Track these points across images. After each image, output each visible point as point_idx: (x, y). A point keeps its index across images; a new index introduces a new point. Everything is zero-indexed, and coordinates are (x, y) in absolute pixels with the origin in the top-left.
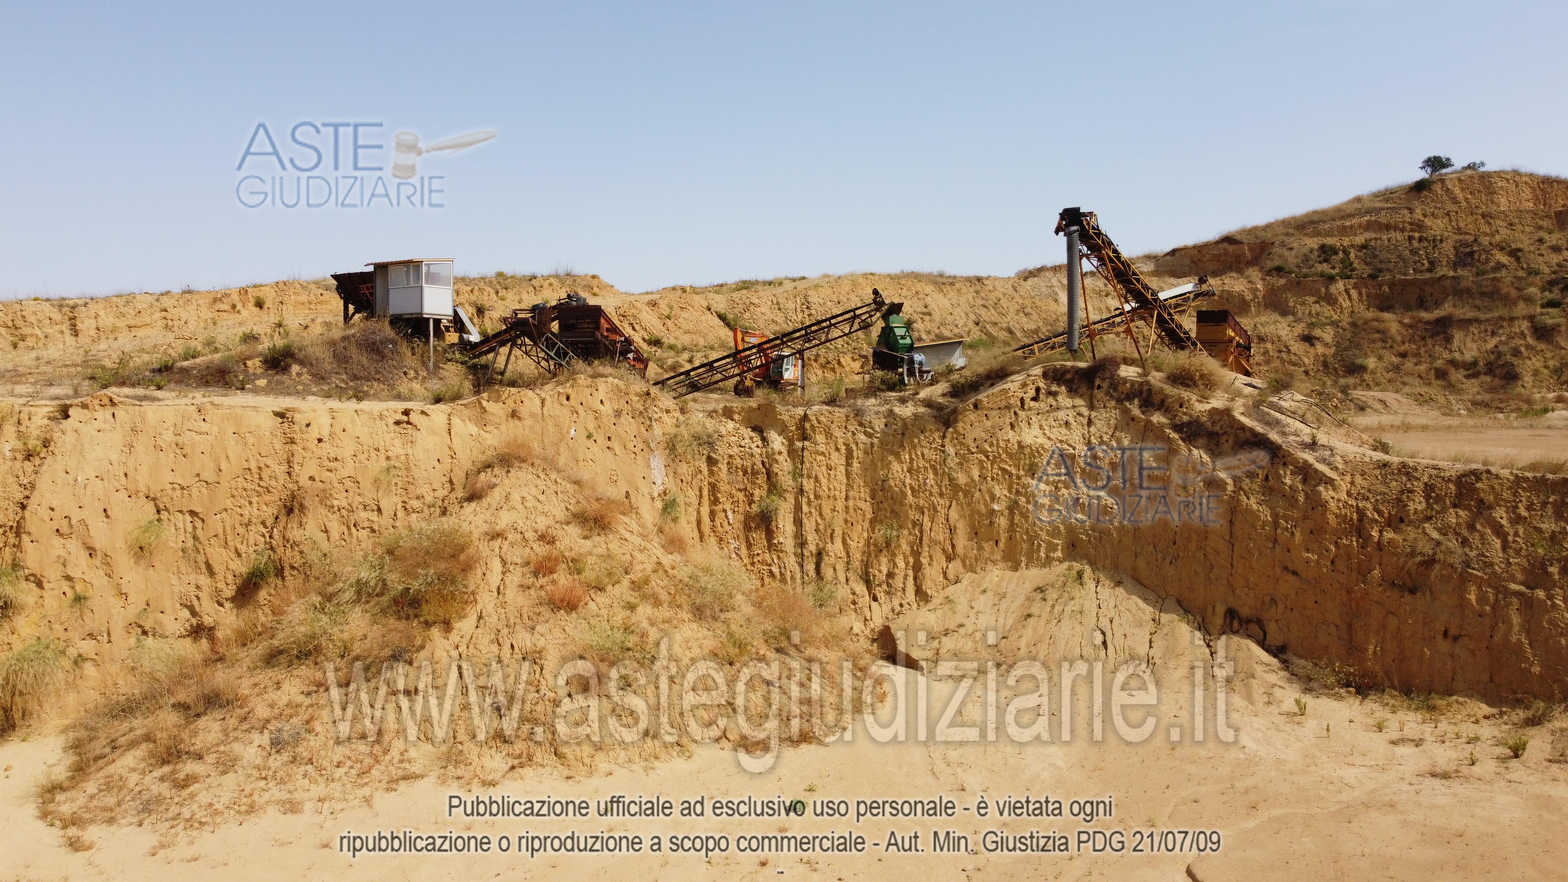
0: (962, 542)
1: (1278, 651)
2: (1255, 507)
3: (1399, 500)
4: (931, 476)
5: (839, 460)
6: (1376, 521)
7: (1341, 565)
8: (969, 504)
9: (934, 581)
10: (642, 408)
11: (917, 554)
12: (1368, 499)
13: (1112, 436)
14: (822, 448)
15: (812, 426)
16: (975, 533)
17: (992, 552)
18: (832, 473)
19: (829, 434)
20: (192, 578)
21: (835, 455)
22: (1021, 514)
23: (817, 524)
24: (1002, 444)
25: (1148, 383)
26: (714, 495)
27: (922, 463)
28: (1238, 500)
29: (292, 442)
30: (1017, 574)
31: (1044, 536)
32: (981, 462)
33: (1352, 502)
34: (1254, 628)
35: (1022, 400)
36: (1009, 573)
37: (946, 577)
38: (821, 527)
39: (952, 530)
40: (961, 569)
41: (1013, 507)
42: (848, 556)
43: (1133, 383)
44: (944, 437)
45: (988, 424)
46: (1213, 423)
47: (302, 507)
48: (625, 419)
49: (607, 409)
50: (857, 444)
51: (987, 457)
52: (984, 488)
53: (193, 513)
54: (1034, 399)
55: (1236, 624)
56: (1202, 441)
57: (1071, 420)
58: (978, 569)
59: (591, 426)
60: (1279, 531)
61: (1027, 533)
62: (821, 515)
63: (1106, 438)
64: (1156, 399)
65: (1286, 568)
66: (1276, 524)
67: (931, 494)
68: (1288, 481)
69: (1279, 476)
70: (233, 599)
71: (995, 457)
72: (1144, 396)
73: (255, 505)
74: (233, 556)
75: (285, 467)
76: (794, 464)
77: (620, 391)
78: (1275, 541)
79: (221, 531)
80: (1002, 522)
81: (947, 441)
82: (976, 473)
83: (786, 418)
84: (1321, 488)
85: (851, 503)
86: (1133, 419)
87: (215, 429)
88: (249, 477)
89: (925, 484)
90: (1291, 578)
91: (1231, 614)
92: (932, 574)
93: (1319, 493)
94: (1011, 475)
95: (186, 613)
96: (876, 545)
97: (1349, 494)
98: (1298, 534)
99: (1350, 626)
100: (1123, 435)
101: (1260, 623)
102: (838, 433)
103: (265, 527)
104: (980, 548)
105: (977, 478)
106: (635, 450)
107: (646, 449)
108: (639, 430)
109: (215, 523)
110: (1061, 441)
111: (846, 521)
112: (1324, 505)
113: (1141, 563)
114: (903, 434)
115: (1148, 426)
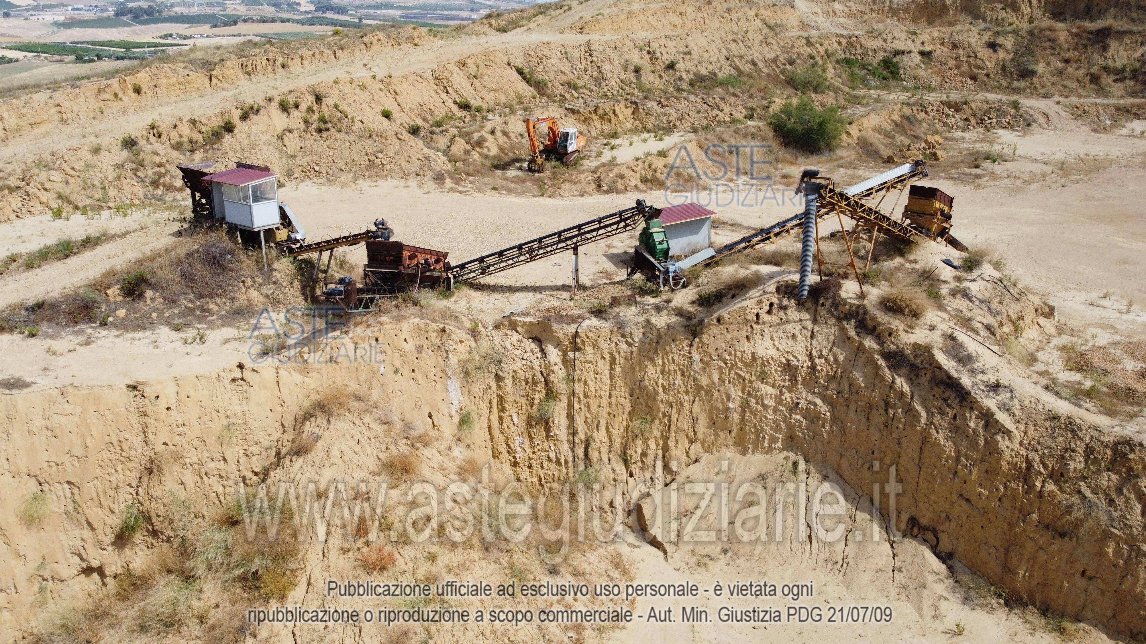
0: (702, 428)
1: (945, 557)
2: (942, 441)
3: (1063, 458)
4: (679, 377)
5: (604, 366)
6: (1041, 473)
7: (1007, 504)
8: (709, 401)
9: (678, 460)
10: (439, 343)
11: (666, 439)
12: (1036, 450)
13: (830, 350)
14: (590, 358)
15: (583, 342)
16: (713, 423)
17: (726, 439)
18: (598, 376)
19: (596, 346)
20: (77, 532)
21: (601, 362)
22: (751, 412)
23: (586, 418)
24: (739, 354)
25: (864, 306)
26: (502, 404)
27: (672, 367)
28: (929, 433)
29: (145, 414)
30: (745, 458)
31: (768, 430)
32: (720, 368)
33: (1023, 452)
34: (930, 535)
35: (757, 315)
36: (738, 456)
37: (688, 456)
38: (589, 420)
39: (695, 420)
40: (700, 449)
41: (745, 405)
42: (611, 441)
43: (851, 305)
44: (691, 345)
45: (729, 336)
46: (916, 356)
47: (160, 470)
48: (427, 353)
49: (410, 347)
50: (619, 353)
51: (726, 364)
52: (722, 389)
53: (69, 482)
54: (769, 312)
55: (915, 531)
56: (904, 371)
57: (797, 333)
58: (714, 452)
59: (397, 363)
60: (959, 467)
61: (755, 427)
62: (589, 410)
63: (824, 353)
64: (870, 324)
65: (961, 495)
66: (958, 460)
67: (679, 392)
68: (972, 425)
69: (965, 419)
70: (113, 544)
71: (732, 365)
72: (860, 317)
73: (120, 471)
74: (108, 513)
75: (141, 437)
76: (568, 371)
77: (420, 330)
78: (955, 474)
79: (94, 496)
80: (736, 417)
81: (693, 349)
82: (716, 376)
83: (560, 335)
84: (999, 438)
85: (613, 400)
86: (849, 338)
87: (78, 409)
88: (112, 449)
89: (674, 384)
90: (964, 504)
91: (913, 521)
92: (677, 452)
93: (997, 442)
94: (744, 379)
95: (77, 559)
96: (633, 432)
97: (1021, 444)
98: (975, 473)
99: (1007, 550)
100: (839, 351)
101: (935, 532)
102: (604, 345)
103: (131, 487)
104: (717, 435)
105: (716, 381)
106: (435, 378)
107: (444, 377)
108: (438, 362)
109: (90, 488)
110: (787, 352)
111: (609, 414)
112: (1000, 453)
113: (844, 463)
114: (658, 342)
115: (861, 348)
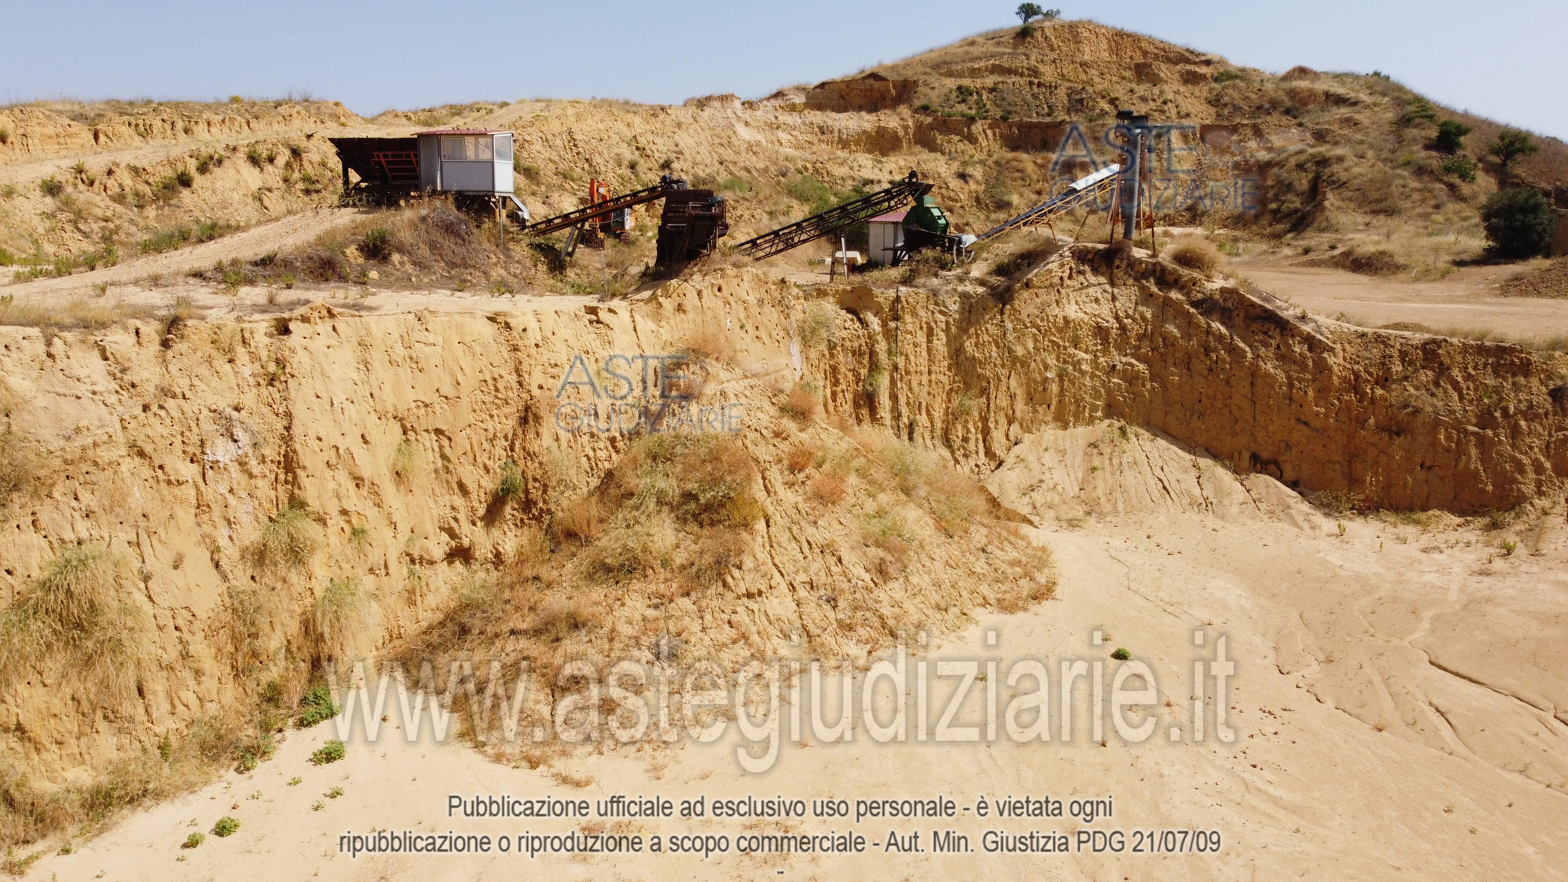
0: (1020, 407)
1: (1294, 485)
2: (1272, 371)
3: (1384, 364)
4: (994, 349)
5: (921, 338)
6: (1368, 381)
7: (1343, 417)
8: (1026, 374)
9: (1000, 443)
10: (779, 297)
11: (985, 420)
12: (1358, 363)
13: (1135, 310)
14: (910, 327)
15: (903, 307)
16: (1030, 399)
17: (1045, 415)
18: (918, 349)
19: (914, 314)
20: (446, 499)
21: (919, 333)
22: (1070, 381)
23: (908, 397)
24: (1051, 319)
25: (1160, 263)
26: (835, 377)
27: (986, 338)
28: (1258, 365)
29: (516, 349)
30: (1068, 432)
31: (1088, 399)
32: (1034, 335)
33: (1348, 366)
34: (1272, 467)
35: (1061, 278)
36: (1060, 432)
37: (1008, 439)
38: (911, 401)
39: (1012, 397)
40: (1019, 430)
41: (1062, 374)
42: (932, 426)
43: (1147, 263)
44: (1002, 313)
45: (1038, 301)
46: (1225, 300)
47: (537, 418)
48: (767, 308)
49: (752, 299)
50: (936, 323)
51: (1040, 331)
52: (1038, 359)
53: (438, 432)
54: (1070, 277)
55: (1259, 466)
56: (1216, 315)
57: (1100, 296)
58: (1034, 430)
59: (742, 316)
60: (1294, 391)
61: (1074, 397)
62: (910, 389)
63: (1130, 312)
64: (1170, 278)
65: (1298, 420)
66: (1291, 385)
67: (995, 365)
68: (1297, 349)
69: (1289, 346)
70: (482, 519)
71: (1046, 331)
72: (1158, 274)
73: (496, 418)
74: (482, 472)
75: (514, 377)
76: (889, 344)
77: (760, 280)
78: (1291, 399)
79: (469, 448)
80: (1054, 388)
81: (1006, 316)
82: (1030, 345)
83: (881, 300)
84: (1325, 355)
85: (933, 377)
86: (1151, 295)
87: (440, 339)
88: (485, 389)
89: (991, 357)
90: (1303, 428)
91: (1255, 457)
92: (998, 436)
93: (1325, 359)
94: (1059, 346)
95: (445, 537)
96: (953, 414)
97: (1345, 359)
98: (1311, 393)
99: (1350, 463)
100: (1144, 309)
101: (1277, 464)
102: (922, 313)
103: (506, 440)
104: (1035, 411)
105: (1032, 350)
106: (779, 338)
107: (786, 337)
108: (779, 318)
109: (461, 440)
110: (1095, 315)
111: (929, 393)
112: (1330, 369)
113: (1171, 419)
114: (970, 312)
115: (1167, 302)
